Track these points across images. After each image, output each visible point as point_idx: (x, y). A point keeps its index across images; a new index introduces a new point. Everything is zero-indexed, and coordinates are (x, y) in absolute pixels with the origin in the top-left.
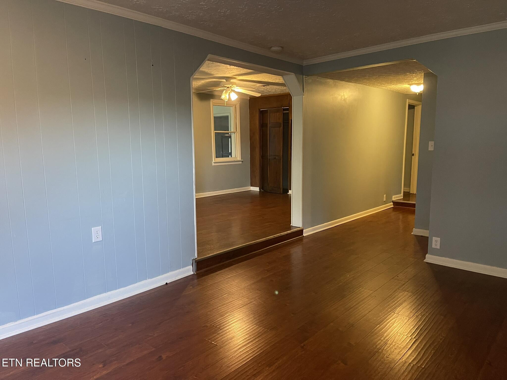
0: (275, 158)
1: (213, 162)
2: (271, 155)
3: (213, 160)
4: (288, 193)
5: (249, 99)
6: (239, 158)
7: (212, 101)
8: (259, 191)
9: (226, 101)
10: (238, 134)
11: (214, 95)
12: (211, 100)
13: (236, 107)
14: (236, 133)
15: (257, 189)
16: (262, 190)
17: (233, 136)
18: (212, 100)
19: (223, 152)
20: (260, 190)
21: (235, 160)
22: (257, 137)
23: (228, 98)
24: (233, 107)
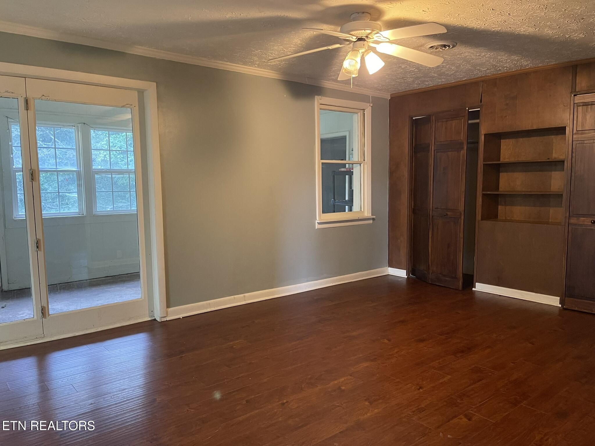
0: (447, 215)
1: (317, 221)
2: (435, 209)
3: (317, 219)
4: (473, 289)
5: (390, 98)
6: (367, 213)
7: (318, 100)
8: (406, 277)
9: (354, 76)
10: (366, 166)
11: (321, 87)
12: (316, 97)
13: (364, 114)
14: (362, 165)
15: (402, 273)
16: (412, 275)
17: (356, 171)
18: (318, 97)
19: (335, 200)
20: (409, 275)
21: (361, 216)
22: (405, 172)
23: (358, 66)
24: (359, 114)
